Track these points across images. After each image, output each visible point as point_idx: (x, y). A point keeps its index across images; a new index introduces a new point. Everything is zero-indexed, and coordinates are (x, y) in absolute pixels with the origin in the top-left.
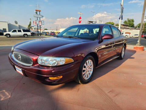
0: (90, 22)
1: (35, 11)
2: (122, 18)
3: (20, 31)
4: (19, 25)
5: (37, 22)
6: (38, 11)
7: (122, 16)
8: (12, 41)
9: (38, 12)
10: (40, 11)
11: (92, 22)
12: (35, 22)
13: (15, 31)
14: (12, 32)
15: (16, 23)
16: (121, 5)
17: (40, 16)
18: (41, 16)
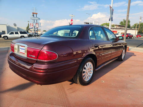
0: (86, 23)
1: (32, 14)
2: (111, 19)
3: (17, 33)
4: (18, 28)
5: (34, 25)
6: (35, 13)
7: (112, 18)
8: (7, 43)
9: (35, 15)
10: (36, 14)
11: (88, 23)
12: (32, 24)
13: (12, 33)
14: (10, 34)
15: (15, 25)
16: (111, 7)
17: (36, 19)
18: (38, 19)
